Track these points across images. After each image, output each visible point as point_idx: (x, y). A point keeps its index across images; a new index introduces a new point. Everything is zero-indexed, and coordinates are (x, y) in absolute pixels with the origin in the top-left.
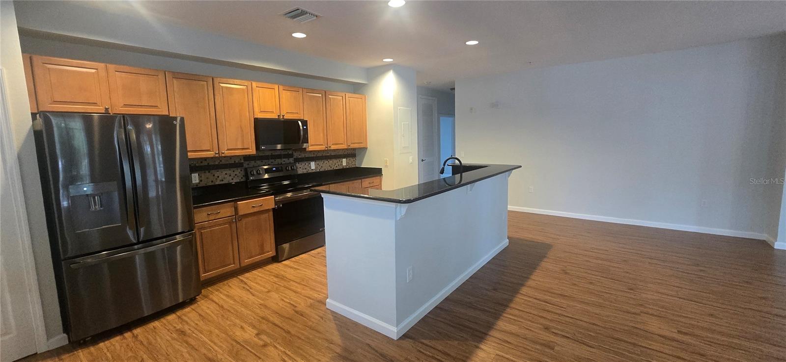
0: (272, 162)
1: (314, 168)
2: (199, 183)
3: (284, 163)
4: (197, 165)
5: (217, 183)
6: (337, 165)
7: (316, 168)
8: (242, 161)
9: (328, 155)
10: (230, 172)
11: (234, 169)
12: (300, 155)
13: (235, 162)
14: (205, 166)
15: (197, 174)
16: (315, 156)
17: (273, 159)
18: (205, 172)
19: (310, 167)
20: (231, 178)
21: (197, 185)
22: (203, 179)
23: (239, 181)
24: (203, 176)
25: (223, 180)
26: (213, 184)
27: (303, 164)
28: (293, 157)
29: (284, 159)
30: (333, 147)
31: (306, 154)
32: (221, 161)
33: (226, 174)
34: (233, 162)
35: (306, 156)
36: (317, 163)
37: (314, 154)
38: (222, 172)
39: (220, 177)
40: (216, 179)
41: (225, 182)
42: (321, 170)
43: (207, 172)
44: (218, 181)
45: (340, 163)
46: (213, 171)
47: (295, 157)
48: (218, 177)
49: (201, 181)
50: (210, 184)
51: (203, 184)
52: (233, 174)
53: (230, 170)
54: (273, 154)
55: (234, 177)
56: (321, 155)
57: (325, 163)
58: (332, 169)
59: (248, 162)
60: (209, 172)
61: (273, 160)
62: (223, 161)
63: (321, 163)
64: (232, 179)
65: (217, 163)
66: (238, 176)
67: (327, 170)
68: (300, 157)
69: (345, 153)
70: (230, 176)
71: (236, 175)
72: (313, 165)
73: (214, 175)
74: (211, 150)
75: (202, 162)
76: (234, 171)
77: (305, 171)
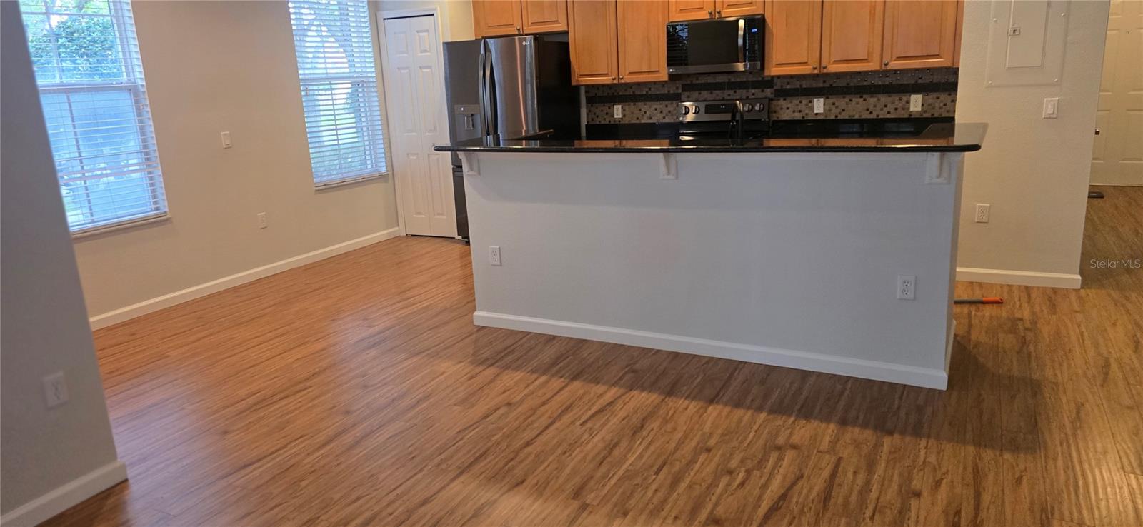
0: (729, 95)
1: (822, 111)
2: (622, 118)
3: (753, 97)
4: (621, 93)
5: (643, 121)
6: (891, 107)
7: (827, 111)
8: (680, 91)
9: (865, 83)
10: (661, 106)
11: (667, 103)
12: (788, 84)
13: (669, 91)
14: (630, 95)
15: (620, 106)
16: (827, 85)
17: (731, 89)
18: (629, 105)
19: (812, 108)
20: (662, 115)
21: (619, 121)
22: (627, 113)
23: (672, 121)
24: (627, 110)
25: (651, 118)
26: (637, 122)
27: (796, 101)
28: (772, 87)
29: (753, 91)
30: (834, 68)
31: (804, 82)
32: (650, 89)
33: (656, 110)
34: (666, 92)
35: (804, 86)
36: (831, 101)
37: (824, 82)
38: (650, 107)
39: (647, 113)
40: (643, 115)
41: (654, 120)
42: (840, 117)
43: (632, 104)
44: (645, 118)
45: (900, 105)
46: (639, 103)
47: (775, 87)
48: (645, 112)
49: (624, 116)
50: (634, 121)
51: (626, 121)
52: (665, 111)
53: (661, 104)
54: (733, 80)
55: (667, 115)
56: (845, 84)
57: (854, 103)
58: (873, 116)
59: (688, 93)
60: (634, 105)
61: (731, 92)
62: (652, 89)
63: (841, 102)
64: (664, 118)
65: (644, 93)
66: (672, 115)
67: (857, 117)
68: (788, 87)
69: (920, 81)
70: (661, 112)
71: (669, 112)
72: (819, 105)
73: (640, 110)
74: (610, 74)
75: (626, 90)
76: (667, 106)
77: (798, 116)
